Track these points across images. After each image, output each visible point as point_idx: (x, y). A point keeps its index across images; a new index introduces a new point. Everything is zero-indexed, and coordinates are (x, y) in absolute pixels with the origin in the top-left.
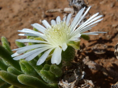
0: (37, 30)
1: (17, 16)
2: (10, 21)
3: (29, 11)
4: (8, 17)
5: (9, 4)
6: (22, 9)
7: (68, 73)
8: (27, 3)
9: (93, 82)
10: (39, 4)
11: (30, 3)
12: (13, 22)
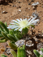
0: (17, 21)
1: (13, 17)
2: (10, 18)
3: (18, 16)
4: (9, 17)
5: (11, 12)
6: (16, 15)
7: (25, 37)
8: (18, 13)
9: (32, 41)
10: (23, 14)
11: (19, 13)
12: (11, 19)
